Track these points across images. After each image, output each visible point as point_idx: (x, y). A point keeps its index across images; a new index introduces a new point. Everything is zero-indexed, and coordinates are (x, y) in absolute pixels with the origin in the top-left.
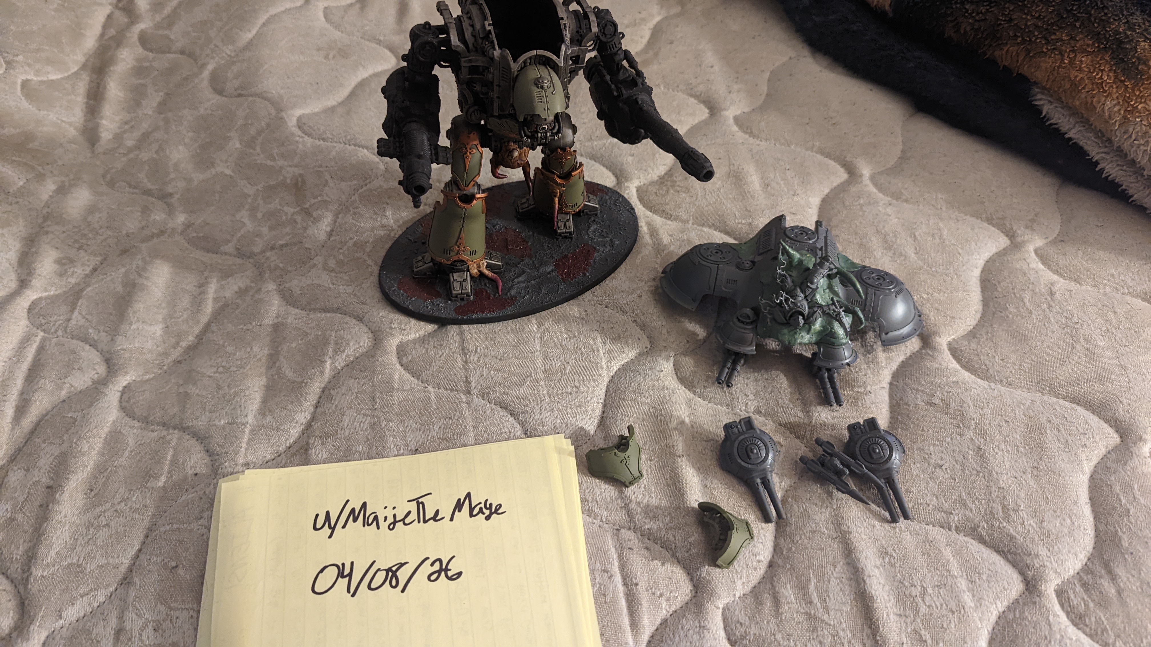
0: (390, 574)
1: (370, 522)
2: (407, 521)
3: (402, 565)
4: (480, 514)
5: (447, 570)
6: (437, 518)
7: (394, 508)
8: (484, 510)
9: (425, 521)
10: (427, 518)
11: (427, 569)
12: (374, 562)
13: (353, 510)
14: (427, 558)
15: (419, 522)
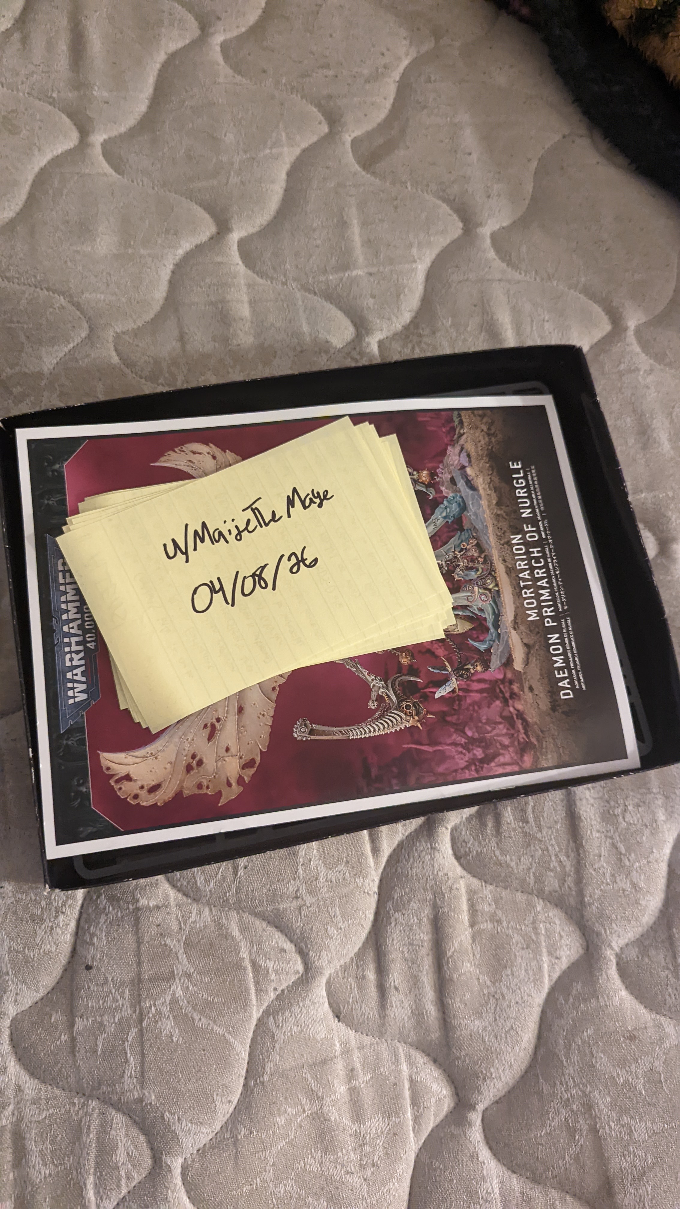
0: (257, 578)
1: (217, 538)
2: (250, 528)
3: (263, 568)
4: (312, 504)
5: (303, 560)
6: (276, 519)
7: (233, 520)
8: (315, 500)
9: (267, 525)
10: (267, 522)
11: (286, 565)
12: (237, 572)
13: (196, 532)
14: (283, 556)
15: (261, 526)
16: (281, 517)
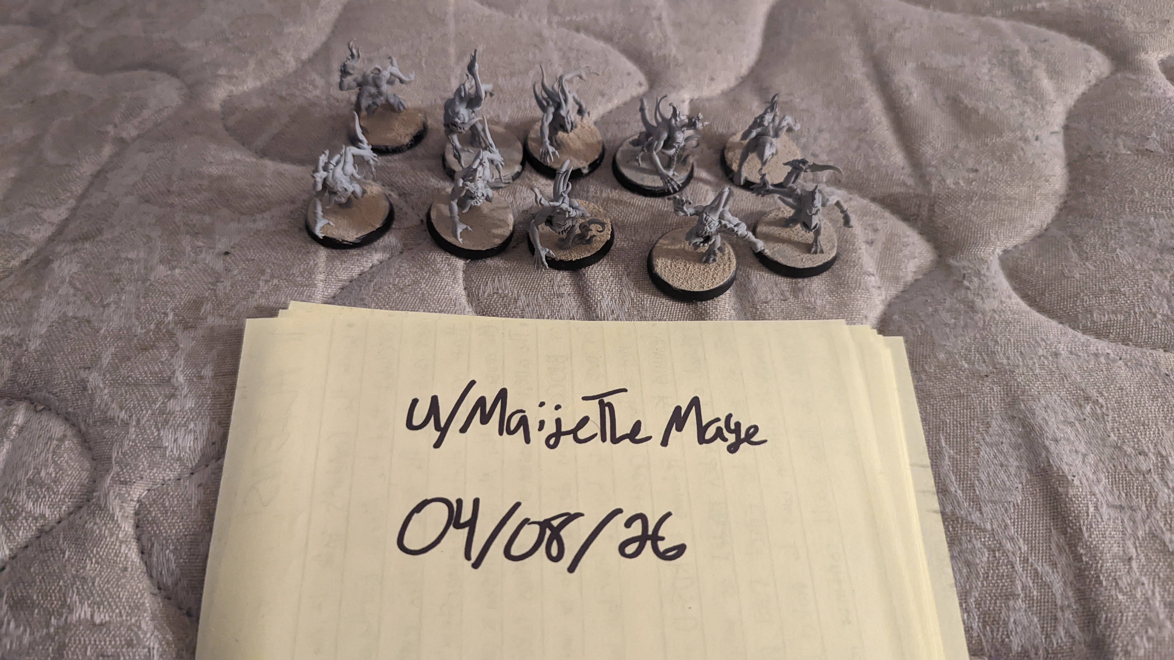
0: (548, 532)
2: (582, 434)
3: (570, 518)
4: (719, 439)
5: (656, 538)
6: (637, 438)
7: (558, 407)
8: (726, 434)
9: (615, 440)
10: (618, 435)
11: (617, 532)
12: (518, 505)
13: (481, 401)
14: (619, 511)
15: (604, 439)
16: (649, 438)
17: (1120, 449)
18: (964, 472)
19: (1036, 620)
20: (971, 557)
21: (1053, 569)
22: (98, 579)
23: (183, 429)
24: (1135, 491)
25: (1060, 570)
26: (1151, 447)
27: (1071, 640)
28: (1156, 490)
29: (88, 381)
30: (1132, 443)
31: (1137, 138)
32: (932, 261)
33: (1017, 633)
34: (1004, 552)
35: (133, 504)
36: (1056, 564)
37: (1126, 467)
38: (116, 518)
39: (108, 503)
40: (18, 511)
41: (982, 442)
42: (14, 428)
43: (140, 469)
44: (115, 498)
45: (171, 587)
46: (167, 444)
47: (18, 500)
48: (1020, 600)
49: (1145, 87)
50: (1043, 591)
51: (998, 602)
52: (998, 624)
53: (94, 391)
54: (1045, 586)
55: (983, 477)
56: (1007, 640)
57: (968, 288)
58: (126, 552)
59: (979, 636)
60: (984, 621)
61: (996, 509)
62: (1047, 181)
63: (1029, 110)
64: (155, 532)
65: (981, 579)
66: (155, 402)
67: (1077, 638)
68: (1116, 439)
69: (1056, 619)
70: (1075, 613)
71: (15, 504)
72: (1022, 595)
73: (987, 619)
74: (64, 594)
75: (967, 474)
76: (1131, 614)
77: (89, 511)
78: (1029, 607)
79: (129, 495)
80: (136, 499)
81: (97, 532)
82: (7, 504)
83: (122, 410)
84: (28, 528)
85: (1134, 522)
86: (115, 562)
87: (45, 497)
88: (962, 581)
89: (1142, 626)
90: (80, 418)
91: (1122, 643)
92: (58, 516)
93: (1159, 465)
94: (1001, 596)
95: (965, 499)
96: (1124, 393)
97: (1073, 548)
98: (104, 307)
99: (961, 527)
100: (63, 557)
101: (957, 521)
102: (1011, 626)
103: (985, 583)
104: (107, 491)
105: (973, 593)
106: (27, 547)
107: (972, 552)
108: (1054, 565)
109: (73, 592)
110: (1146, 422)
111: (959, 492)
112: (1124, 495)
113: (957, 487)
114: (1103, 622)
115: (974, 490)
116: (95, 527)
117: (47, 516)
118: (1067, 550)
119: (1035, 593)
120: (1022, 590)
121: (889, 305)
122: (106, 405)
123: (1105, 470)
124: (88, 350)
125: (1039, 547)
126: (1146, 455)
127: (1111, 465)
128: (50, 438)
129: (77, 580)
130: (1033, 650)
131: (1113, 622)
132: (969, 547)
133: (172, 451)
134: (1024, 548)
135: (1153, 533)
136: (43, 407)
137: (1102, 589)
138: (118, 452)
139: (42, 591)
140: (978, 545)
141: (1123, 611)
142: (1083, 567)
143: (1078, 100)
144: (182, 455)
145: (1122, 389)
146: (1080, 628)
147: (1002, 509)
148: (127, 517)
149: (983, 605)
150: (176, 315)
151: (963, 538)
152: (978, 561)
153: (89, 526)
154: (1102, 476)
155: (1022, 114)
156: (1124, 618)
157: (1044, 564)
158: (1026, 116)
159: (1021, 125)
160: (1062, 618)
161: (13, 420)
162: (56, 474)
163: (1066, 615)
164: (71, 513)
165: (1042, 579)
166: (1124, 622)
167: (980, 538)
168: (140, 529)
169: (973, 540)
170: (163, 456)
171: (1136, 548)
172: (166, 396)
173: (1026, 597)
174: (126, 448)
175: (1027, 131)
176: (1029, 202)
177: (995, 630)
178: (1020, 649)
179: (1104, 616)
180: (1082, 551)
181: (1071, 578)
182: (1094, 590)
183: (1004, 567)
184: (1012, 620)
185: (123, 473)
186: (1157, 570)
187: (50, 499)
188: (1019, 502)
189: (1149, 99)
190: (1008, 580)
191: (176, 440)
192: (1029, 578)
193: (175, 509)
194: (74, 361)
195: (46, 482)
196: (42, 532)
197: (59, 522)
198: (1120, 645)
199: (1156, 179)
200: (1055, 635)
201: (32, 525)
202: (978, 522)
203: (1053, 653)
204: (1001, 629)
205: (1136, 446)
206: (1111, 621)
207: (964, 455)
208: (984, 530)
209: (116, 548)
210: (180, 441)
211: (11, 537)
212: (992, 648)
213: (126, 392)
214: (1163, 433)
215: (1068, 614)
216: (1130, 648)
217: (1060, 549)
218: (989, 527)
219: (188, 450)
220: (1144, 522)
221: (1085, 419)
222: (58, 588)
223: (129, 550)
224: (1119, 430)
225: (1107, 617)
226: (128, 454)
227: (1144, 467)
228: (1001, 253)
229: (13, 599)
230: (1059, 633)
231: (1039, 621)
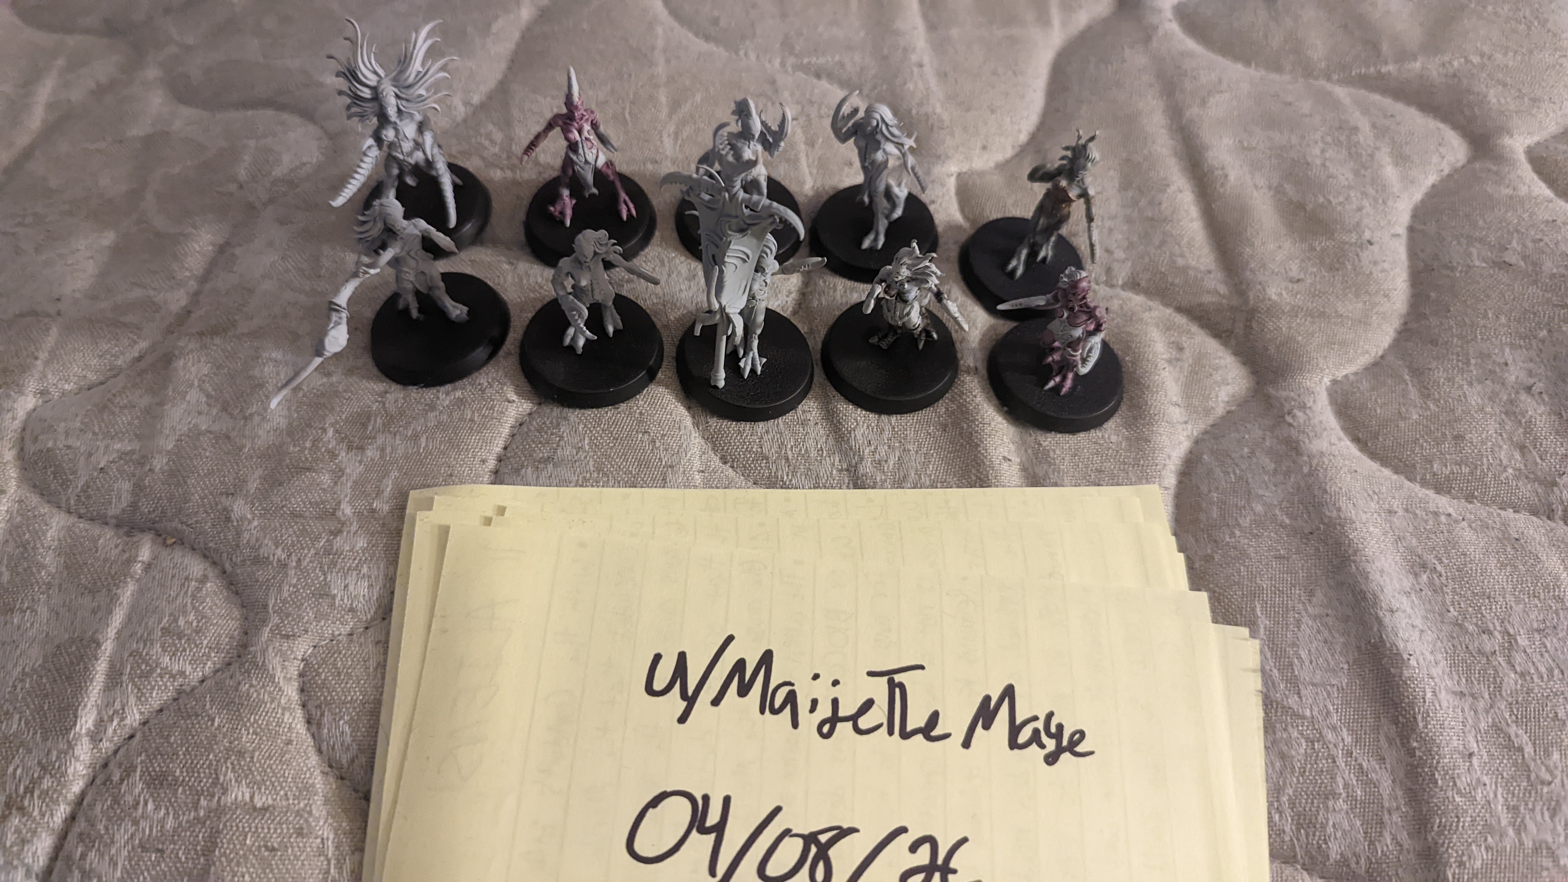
17: (1461, 626)
18: (1281, 648)
19: (1358, 823)
20: (1286, 748)
21: (1380, 764)
22: (257, 753)
23: (355, 573)
24: (1477, 675)
25: (1388, 767)
26: (1497, 624)
27: (1398, 848)
28: (1501, 675)
29: (232, 511)
30: (1474, 620)
31: (1494, 246)
32: (1248, 389)
33: (1336, 838)
34: (1324, 743)
35: (297, 663)
36: (1384, 759)
37: (1467, 648)
38: (277, 680)
39: (266, 661)
40: (151, 666)
41: (1304, 613)
42: (139, 565)
43: (305, 621)
44: (276, 655)
45: (346, 765)
46: (336, 592)
47: (151, 653)
48: (1341, 801)
49: (1507, 182)
50: (1368, 790)
51: (1315, 801)
52: (1315, 827)
53: (240, 523)
54: (1369, 784)
55: (1304, 654)
56: (1324, 846)
57: (1290, 425)
58: (290, 721)
59: (1291, 840)
60: (1298, 824)
61: (1317, 693)
62: (1386, 296)
63: (1367, 204)
64: (325, 698)
65: (1296, 775)
66: (317, 538)
67: (1406, 846)
68: (1456, 614)
69: (1382, 823)
70: (1404, 817)
71: (148, 658)
72: (1344, 795)
73: (1301, 821)
74: (216, 770)
75: (1285, 651)
76: (1469, 819)
77: (243, 670)
78: (1351, 809)
79: (292, 652)
80: (300, 657)
81: (255, 695)
82: (137, 658)
83: (277, 547)
84: (163, 688)
85: (1476, 712)
86: (277, 732)
87: (184, 650)
88: (1274, 777)
89: (1480, 833)
90: (225, 555)
91: (1457, 852)
92: (201, 674)
93: (1506, 645)
94: (1319, 795)
95: (1282, 680)
96: (1468, 559)
97: (1405, 741)
98: (245, 418)
99: (1276, 712)
100: (212, 725)
101: (1272, 704)
102: (1330, 829)
103: (1301, 778)
104: (265, 646)
105: (1287, 791)
106: (161, 710)
107: (1288, 742)
108: (1382, 760)
109: (227, 768)
110: (1492, 593)
111: (1275, 671)
112: (1464, 680)
113: (1272, 664)
114: (1436, 828)
115: (1293, 669)
116: (252, 690)
117: (188, 673)
118: (1398, 743)
119: (1359, 793)
120: (1344, 789)
121: (1197, 442)
122: (257, 540)
123: (1443, 650)
124: (229, 471)
125: (1365, 738)
126: (1490, 633)
127: (1450, 644)
128: (187, 578)
129: (231, 753)
130: (1354, 859)
131: (1448, 828)
132: (1285, 736)
133: (342, 600)
134: (1348, 740)
135: (1497, 726)
136: (174, 540)
137: (1437, 790)
138: (276, 599)
139: (187, 765)
140: (1295, 734)
141: (1460, 815)
142: (1416, 763)
143: (1426, 194)
144: (354, 605)
145: (1465, 555)
146: (1408, 834)
147: (1325, 694)
148: (291, 678)
149: (1298, 805)
150: (336, 431)
151: (1278, 726)
152: (1293, 753)
153: (244, 688)
154: (1439, 657)
155: (1360, 209)
156: (1461, 824)
157: (1371, 759)
158: (1364, 211)
159: (1358, 224)
160: (1389, 822)
161: (137, 556)
162: (198, 622)
163: (1394, 819)
164: (216, 672)
165: (1367, 776)
166: (1460, 828)
167: (1297, 726)
168: (306, 693)
169: (1290, 728)
170: (332, 605)
171: (1477, 742)
172: (331, 533)
173: (1348, 796)
174: (286, 594)
175: (1363, 232)
176: (1363, 321)
177: (1311, 834)
178: (1339, 857)
179: (1438, 821)
180: (1415, 744)
181: (1402, 774)
182: (1428, 790)
183: (1324, 761)
184: (1331, 823)
185: (285, 626)
186: (1500, 769)
187: (192, 654)
188: (1344, 684)
189: (1511, 197)
190: (1328, 777)
191: (346, 586)
192: (1352, 775)
193: (350, 671)
194: (212, 485)
195: (186, 632)
196: (180, 692)
197: (203, 681)
198: (1455, 855)
199: (1514, 299)
200: (1379, 841)
201: (168, 684)
202: (1295, 707)
203: (1377, 863)
204: (1317, 834)
205: (1480, 623)
206: (1445, 826)
207: (1282, 628)
208: (1304, 717)
209: (278, 716)
210: (351, 588)
211: (143, 699)
212: (1306, 855)
213: (281, 525)
214: (1511, 608)
215: (1396, 818)
216: (1465, 858)
217: (1390, 741)
218: (1308, 713)
219: (361, 599)
220: (1487, 712)
221: (1421, 590)
222: (208, 762)
223: (294, 719)
224: (1459, 604)
225: (1440, 822)
226: (289, 602)
227: (1488, 648)
228: (1329, 383)
229: (150, 775)
230: (1385, 839)
231: (1362, 825)
